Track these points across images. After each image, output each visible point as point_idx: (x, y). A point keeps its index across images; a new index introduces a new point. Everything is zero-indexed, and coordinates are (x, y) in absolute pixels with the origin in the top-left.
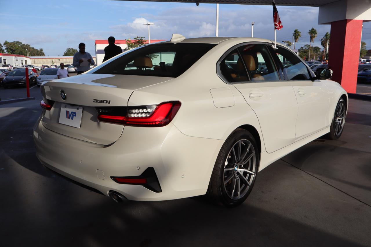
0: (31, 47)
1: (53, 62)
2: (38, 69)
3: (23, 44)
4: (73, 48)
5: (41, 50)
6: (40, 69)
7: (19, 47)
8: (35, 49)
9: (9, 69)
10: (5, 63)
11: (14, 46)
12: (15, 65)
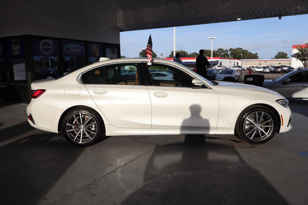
0: (248, 52)
1: (260, 64)
2: (244, 70)
3: (243, 49)
4: (284, 52)
5: (256, 54)
6: (246, 69)
7: (239, 52)
8: (252, 53)
9: (221, 69)
10: (221, 64)
11: (235, 52)
12: (228, 66)
